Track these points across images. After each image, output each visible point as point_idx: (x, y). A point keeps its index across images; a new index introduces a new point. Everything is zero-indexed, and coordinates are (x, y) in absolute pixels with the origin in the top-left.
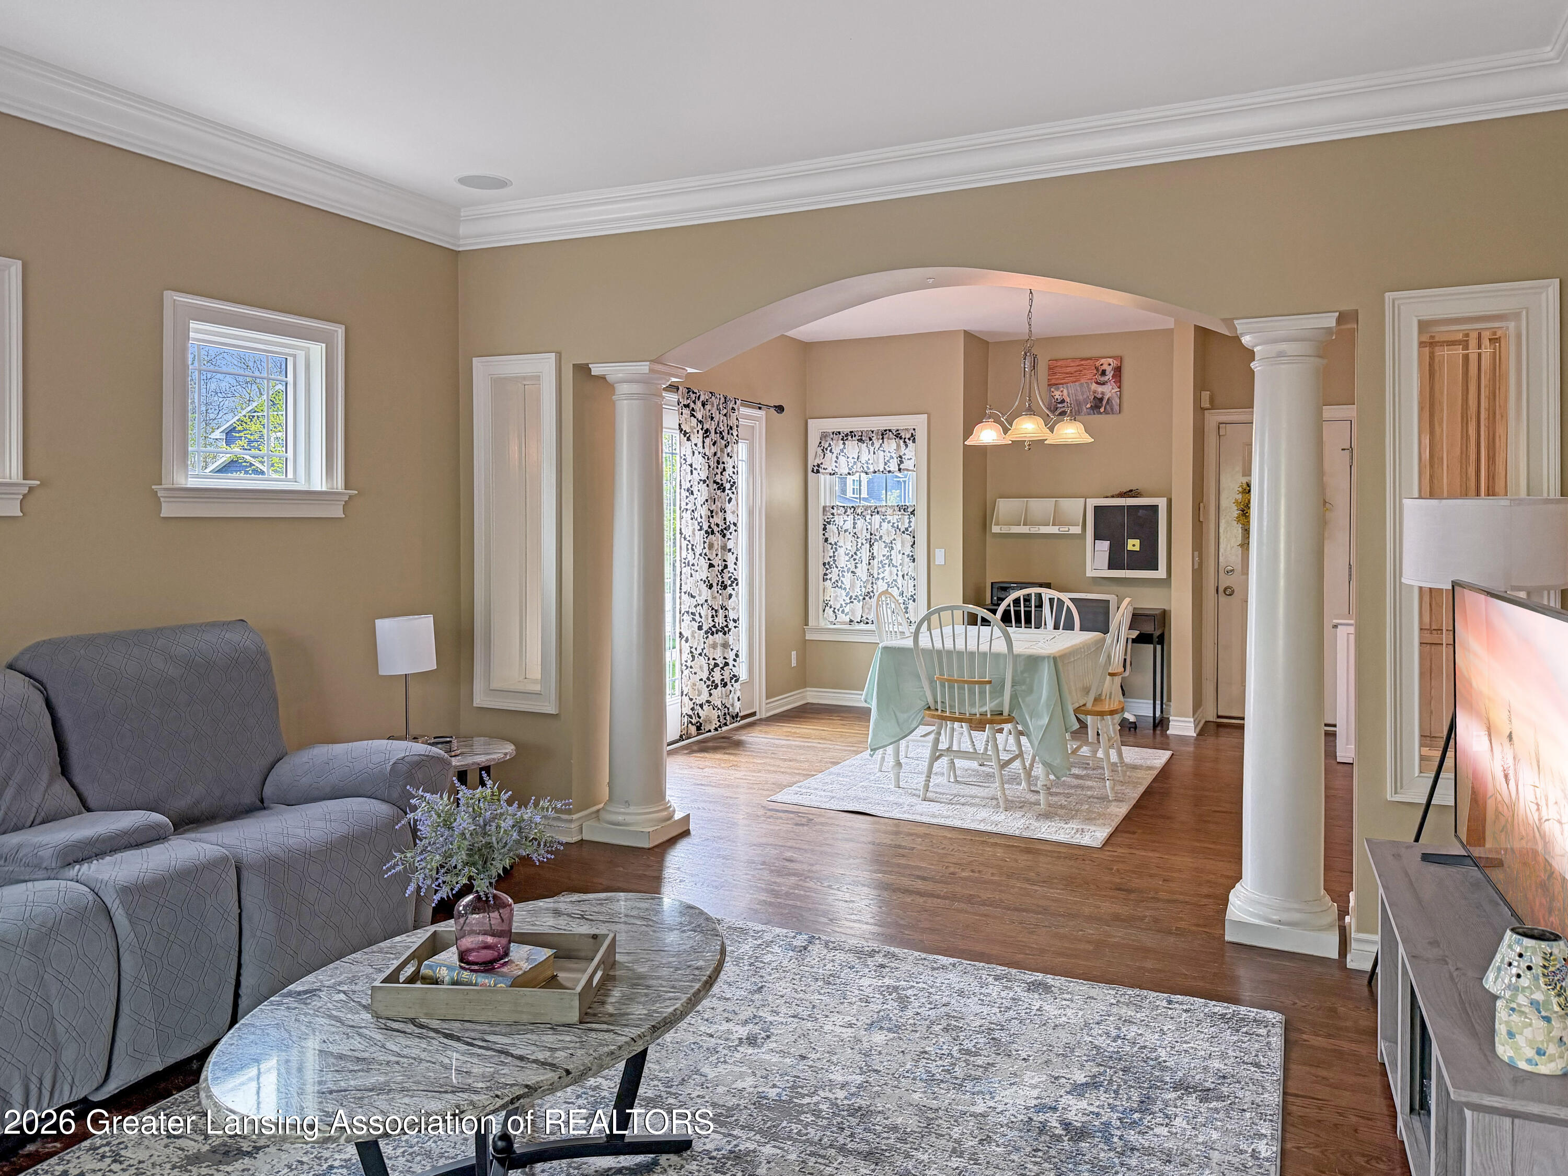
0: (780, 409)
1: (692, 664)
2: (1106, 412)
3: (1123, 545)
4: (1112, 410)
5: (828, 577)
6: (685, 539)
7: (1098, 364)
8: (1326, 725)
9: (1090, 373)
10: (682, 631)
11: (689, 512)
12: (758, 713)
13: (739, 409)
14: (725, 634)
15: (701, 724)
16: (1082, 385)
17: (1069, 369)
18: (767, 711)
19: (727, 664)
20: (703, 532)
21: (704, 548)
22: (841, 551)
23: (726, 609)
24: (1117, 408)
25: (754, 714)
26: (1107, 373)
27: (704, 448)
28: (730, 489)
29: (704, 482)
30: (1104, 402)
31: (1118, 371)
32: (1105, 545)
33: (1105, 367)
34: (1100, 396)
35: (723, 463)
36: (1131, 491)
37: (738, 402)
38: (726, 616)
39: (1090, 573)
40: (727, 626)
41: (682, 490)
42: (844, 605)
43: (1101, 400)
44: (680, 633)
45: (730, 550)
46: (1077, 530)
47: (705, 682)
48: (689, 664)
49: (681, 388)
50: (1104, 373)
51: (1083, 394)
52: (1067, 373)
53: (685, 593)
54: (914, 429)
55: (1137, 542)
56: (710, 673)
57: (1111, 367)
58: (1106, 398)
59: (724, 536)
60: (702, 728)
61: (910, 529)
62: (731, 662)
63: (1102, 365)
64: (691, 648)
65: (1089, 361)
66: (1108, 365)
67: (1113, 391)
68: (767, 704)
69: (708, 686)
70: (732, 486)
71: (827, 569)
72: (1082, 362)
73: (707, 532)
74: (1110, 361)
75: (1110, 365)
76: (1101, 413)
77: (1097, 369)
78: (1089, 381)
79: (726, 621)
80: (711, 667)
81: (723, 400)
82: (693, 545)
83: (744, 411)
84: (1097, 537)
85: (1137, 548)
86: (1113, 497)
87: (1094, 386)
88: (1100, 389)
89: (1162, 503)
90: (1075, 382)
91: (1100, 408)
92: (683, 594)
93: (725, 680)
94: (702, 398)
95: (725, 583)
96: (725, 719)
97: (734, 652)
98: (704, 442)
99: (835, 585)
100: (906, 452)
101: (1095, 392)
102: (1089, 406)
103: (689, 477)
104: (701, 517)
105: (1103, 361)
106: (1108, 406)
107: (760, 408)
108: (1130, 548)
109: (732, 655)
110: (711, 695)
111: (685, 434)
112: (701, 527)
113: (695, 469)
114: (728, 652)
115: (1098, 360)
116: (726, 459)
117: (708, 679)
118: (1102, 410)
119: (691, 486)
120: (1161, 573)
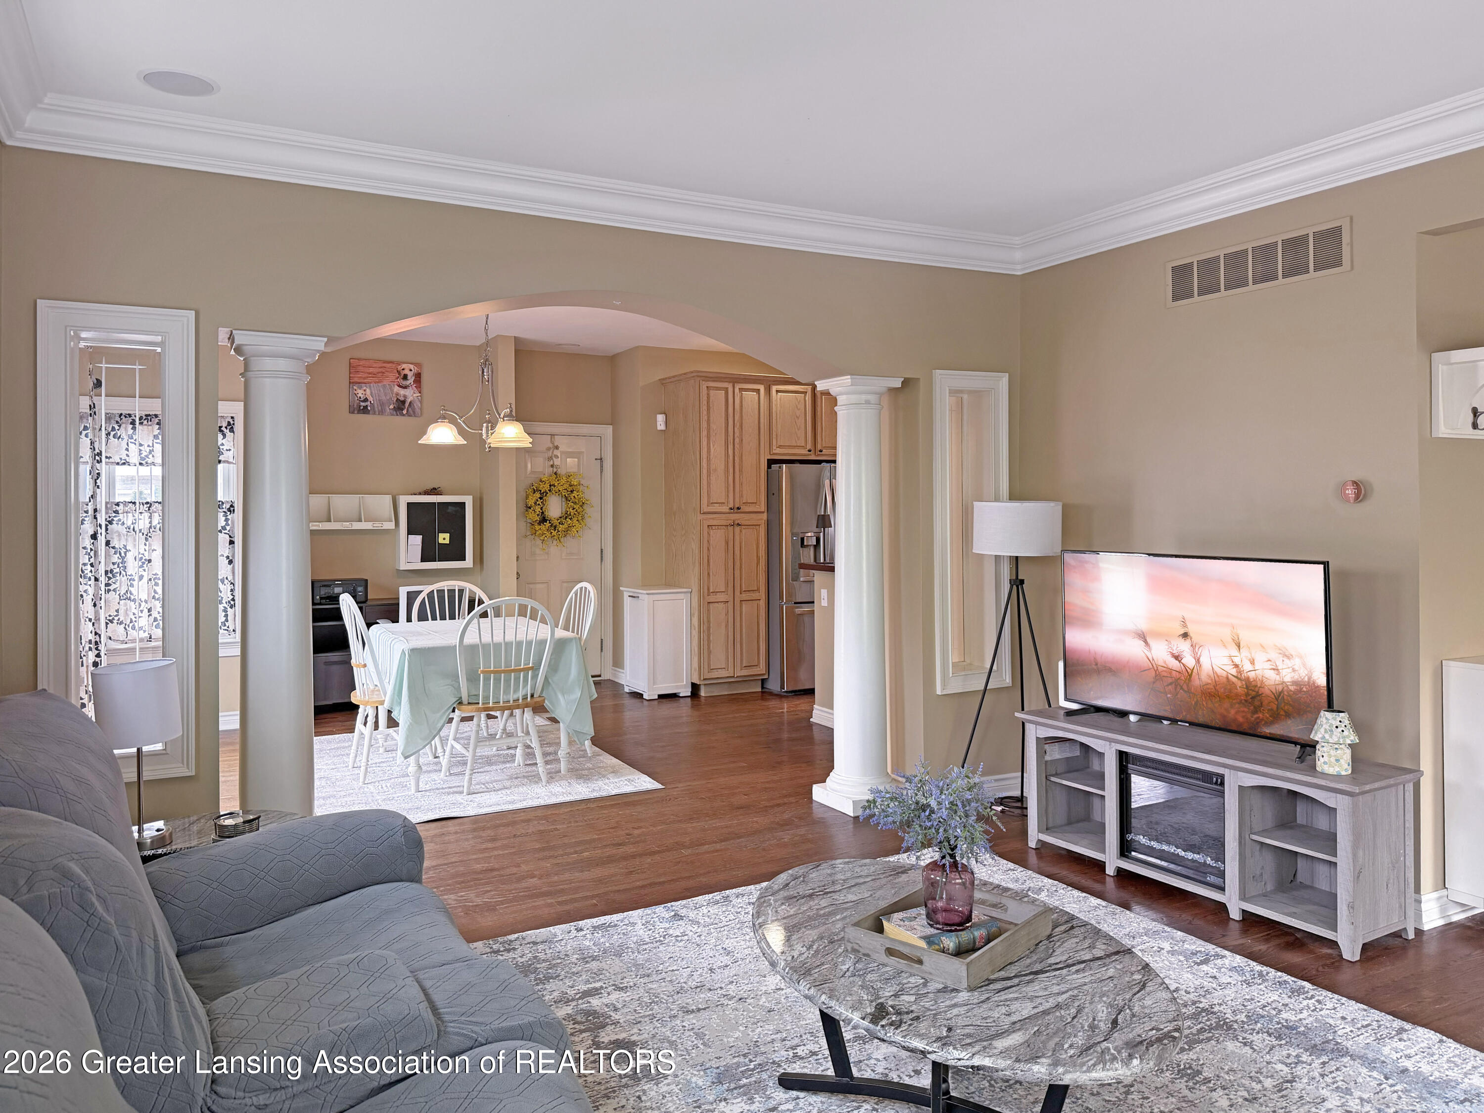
0: (99, 383)
2: (408, 414)
3: (435, 538)
4: (414, 412)
5: (111, 588)
7: (400, 368)
8: (593, 677)
9: (392, 376)
16: (384, 386)
17: (371, 370)
24: (418, 411)
26: (409, 377)
30: (407, 405)
31: (418, 377)
32: (417, 540)
33: (407, 372)
34: (402, 399)
36: (435, 489)
39: (403, 566)
43: (404, 402)
46: (391, 525)
50: (405, 377)
51: (386, 395)
52: (370, 373)
54: (232, 418)
55: (447, 536)
57: (412, 372)
58: (408, 401)
63: (403, 369)
65: (390, 365)
66: (409, 370)
67: (415, 395)
71: (110, 578)
72: (385, 365)
74: (412, 367)
75: (411, 370)
76: (404, 415)
77: (399, 372)
78: (392, 384)
84: (410, 532)
85: (447, 541)
86: (420, 494)
87: (396, 389)
88: (402, 392)
89: (468, 501)
90: (378, 382)
91: (403, 410)
100: (224, 441)
101: (397, 394)
102: (392, 407)
105: (404, 366)
106: (410, 409)
108: (441, 541)
115: (400, 365)
118: (405, 412)
120: (468, 563)
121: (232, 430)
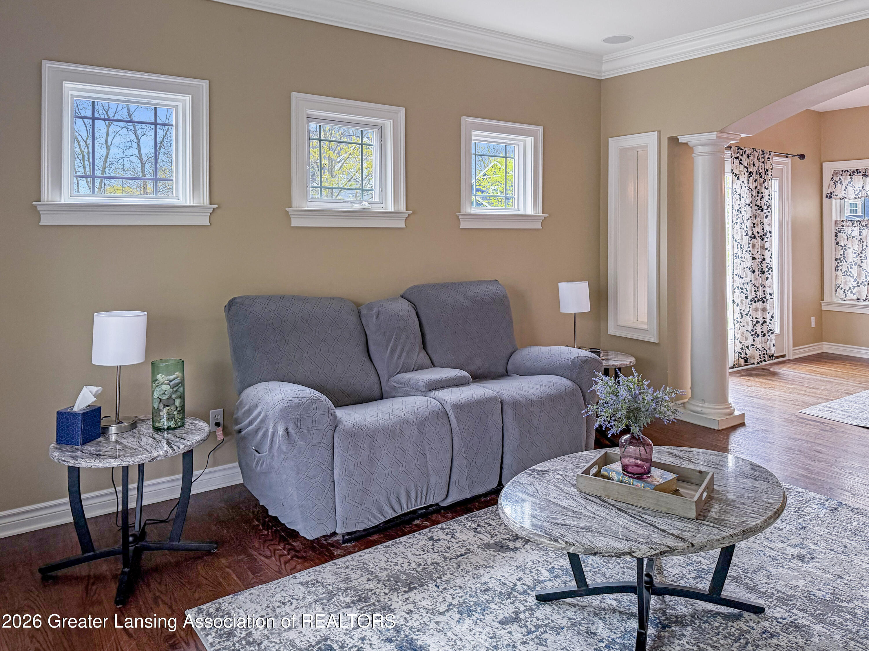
0: (802, 157)
1: (742, 320)
5: (838, 268)
6: (736, 241)
10: (734, 299)
11: (738, 224)
12: (787, 356)
13: (772, 158)
14: (764, 302)
15: (747, 359)
18: (794, 355)
19: (765, 322)
20: (748, 237)
21: (749, 247)
22: (850, 251)
23: (764, 287)
25: (784, 356)
27: (748, 184)
28: (767, 210)
29: (749, 205)
35: (762, 193)
37: (772, 154)
38: (764, 291)
40: (765, 298)
41: (734, 211)
44: (733, 300)
45: (767, 249)
47: (750, 332)
48: (739, 320)
49: (733, 147)
53: (736, 275)
56: (754, 327)
59: (763, 240)
60: (748, 361)
62: (768, 321)
64: (741, 310)
68: (794, 350)
69: (752, 335)
70: (768, 207)
71: (837, 263)
73: (751, 237)
79: (764, 294)
80: (754, 323)
81: (761, 153)
82: (741, 245)
83: (776, 159)
93: (764, 332)
94: (747, 152)
95: (764, 270)
96: (764, 357)
97: (770, 314)
98: (748, 180)
99: (845, 274)
103: (738, 202)
104: (747, 228)
107: (787, 157)
109: (768, 317)
110: (754, 341)
111: (736, 175)
112: (747, 234)
113: (743, 197)
114: (766, 314)
116: (763, 190)
117: (752, 330)
119: (740, 208)
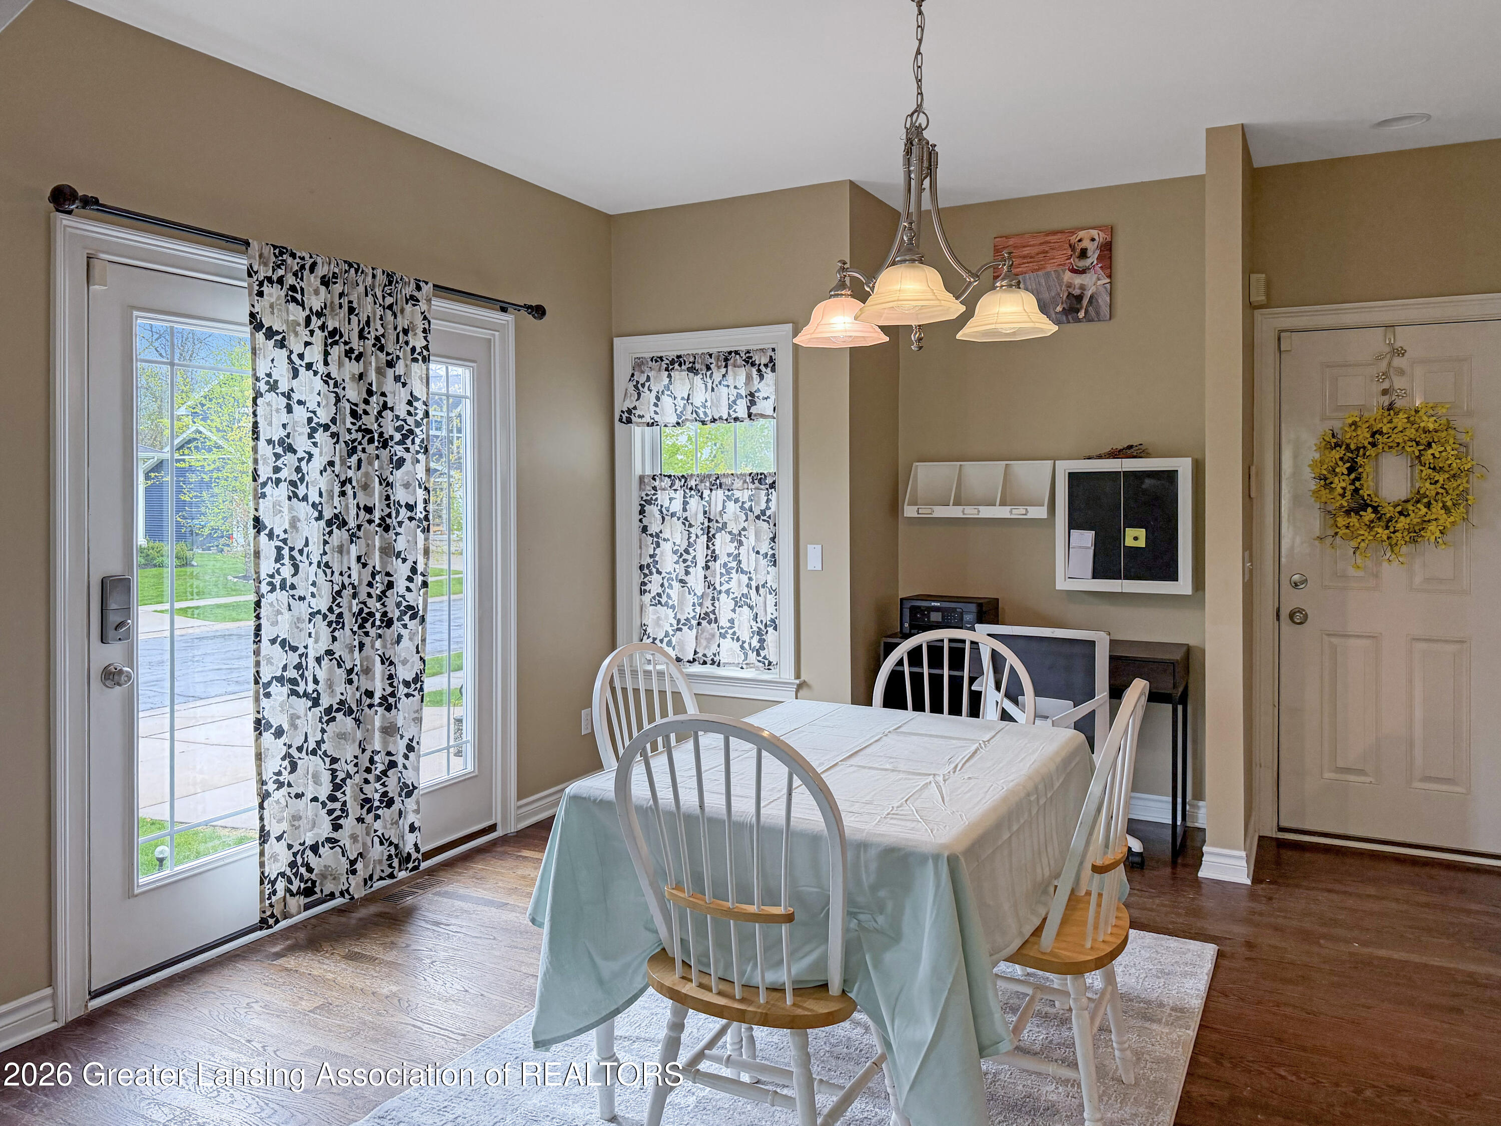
0: (539, 311)
1: (292, 778)
2: (1088, 319)
3: (1118, 537)
4: (1098, 313)
5: (647, 588)
6: (271, 535)
7: (1074, 239)
9: (1060, 256)
11: (283, 486)
12: (499, 827)
13: (429, 301)
14: (389, 709)
16: (1048, 275)
17: (1026, 251)
18: (519, 819)
19: (392, 765)
20: (322, 523)
21: (325, 553)
22: (666, 547)
23: (391, 663)
24: (1105, 310)
25: (492, 828)
26: (1089, 253)
27: (326, 363)
28: (401, 442)
29: (326, 427)
30: (1085, 302)
31: (1107, 249)
32: (1085, 539)
33: (1086, 244)
34: (1077, 292)
35: (383, 394)
36: (1130, 447)
37: (427, 289)
38: (391, 677)
39: (1062, 584)
40: (393, 694)
41: (262, 443)
42: (671, 633)
43: (1079, 298)
45: (398, 555)
46: (1040, 512)
48: (285, 777)
49: (254, 244)
50: (1083, 254)
51: (1049, 289)
52: (1024, 257)
53: (273, 641)
54: (774, 350)
55: (1141, 533)
57: (1096, 243)
58: (1088, 294)
59: (387, 529)
61: (768, 513)
62: (400, 760)
63: (1080, 241)
64: (290, 746)
65: (1059, 236)
66: (1090, 238)
67: (1099, 283)
68: (519, 807)
70: (405, 437)
71: (646, 575)
72: (1048, 238)
73: (329, 523)
74: (1094, 233)
75: (1093, 240)
76: (1079, 321)
77: (1072, 247)
78: (1060, 269)
79: (391, 685)
80: (340, 776)
81: (381, 278)
82: (292, 549)
83: (440, 305)
84: (1074, 524)
85: (1142, 543)
86: (1100, 457)
87: (1068, 276)
88: (1078, 280)
89: (1183, 467)
90: (1038, 270)
91: (1078, 311)
92: (265, 643)
93: (390, 795)
94: (321, 271)
95: (390, 615)
96: (390, 866)
98: (326, 354)
99: (657, 601)
100: (761, 386)
101: (1069, 285)
102: (1059, 309)
103: (284, 417)
104: (321, 495)
105: (1081, 234)
106: (1090, 309)
107: (504, 310)
108: (1129, 542)
109: (400, 747)
111: (270, 333)
112: (320, 512)
113: (300, 402)
114: (395, 743)
115: (1073, 233)
116: (389, 385)
118: (1081, 315)
119: (288, 436)
120: (1183, 585)
121: (773, 370)
